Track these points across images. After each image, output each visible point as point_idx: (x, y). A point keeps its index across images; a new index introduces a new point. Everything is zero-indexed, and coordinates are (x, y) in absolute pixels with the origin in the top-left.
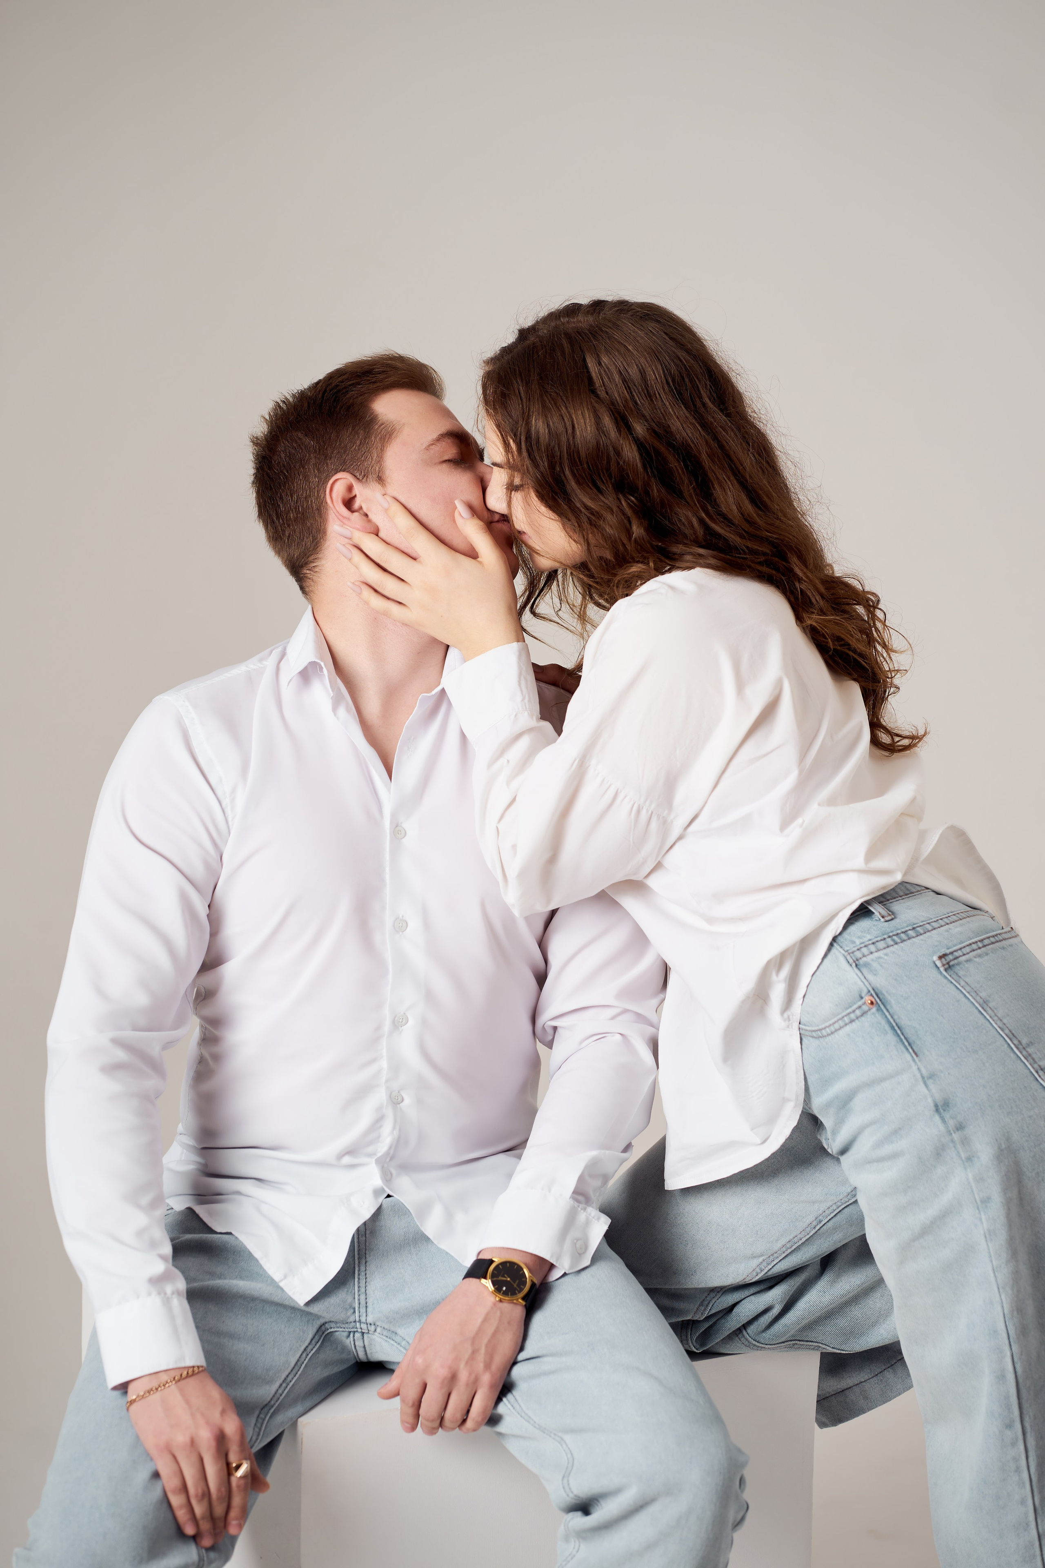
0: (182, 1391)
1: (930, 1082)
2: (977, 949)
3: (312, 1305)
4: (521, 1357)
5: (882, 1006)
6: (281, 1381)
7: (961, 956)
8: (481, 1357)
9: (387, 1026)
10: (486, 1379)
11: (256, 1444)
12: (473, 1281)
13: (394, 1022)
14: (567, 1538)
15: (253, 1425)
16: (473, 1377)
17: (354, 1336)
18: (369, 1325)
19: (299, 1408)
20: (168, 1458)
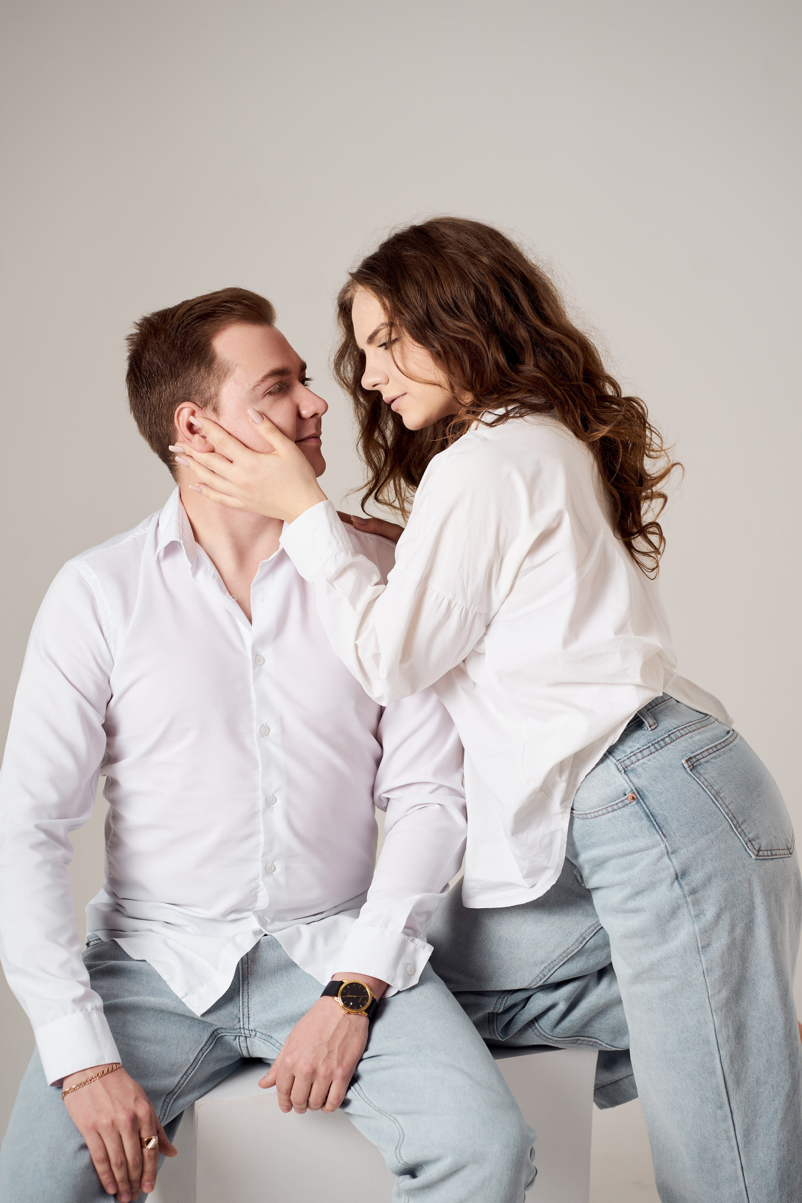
0: (103, 1084)
1: (672, 856)
2: (712, 753)
3: (206, 1016)
4: (366, 1055)
5: (641, 801)
6: (182, 1074)
7: (701, 759)
8: (335, 1056)
9: (261, 805)
10: (339, 1073)
11: (163, 1122)
12: (328, 998)
13: (266, 801)
14: (399, 1195)
15: (160, 1107)
16: (329, 1071)
17: (239, 1039)
18: (250, 1031)
19: (196, 1094)
20: (95, 1136)
